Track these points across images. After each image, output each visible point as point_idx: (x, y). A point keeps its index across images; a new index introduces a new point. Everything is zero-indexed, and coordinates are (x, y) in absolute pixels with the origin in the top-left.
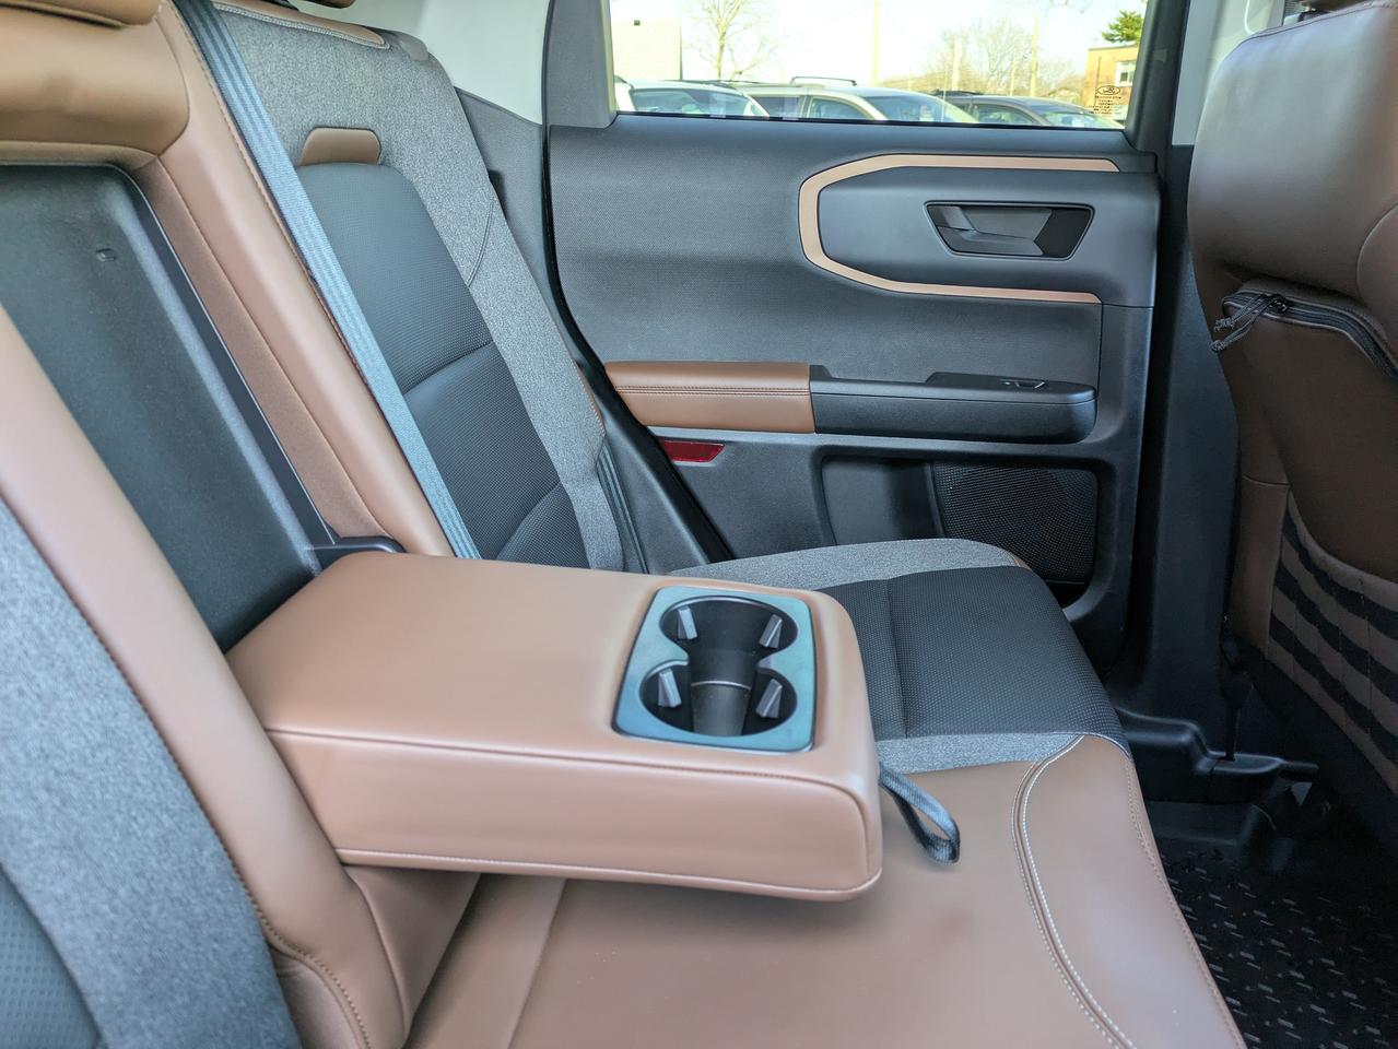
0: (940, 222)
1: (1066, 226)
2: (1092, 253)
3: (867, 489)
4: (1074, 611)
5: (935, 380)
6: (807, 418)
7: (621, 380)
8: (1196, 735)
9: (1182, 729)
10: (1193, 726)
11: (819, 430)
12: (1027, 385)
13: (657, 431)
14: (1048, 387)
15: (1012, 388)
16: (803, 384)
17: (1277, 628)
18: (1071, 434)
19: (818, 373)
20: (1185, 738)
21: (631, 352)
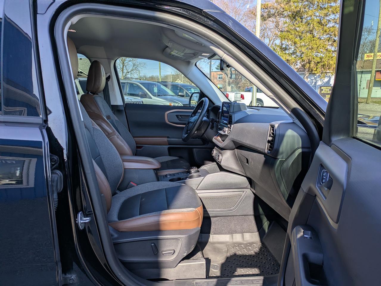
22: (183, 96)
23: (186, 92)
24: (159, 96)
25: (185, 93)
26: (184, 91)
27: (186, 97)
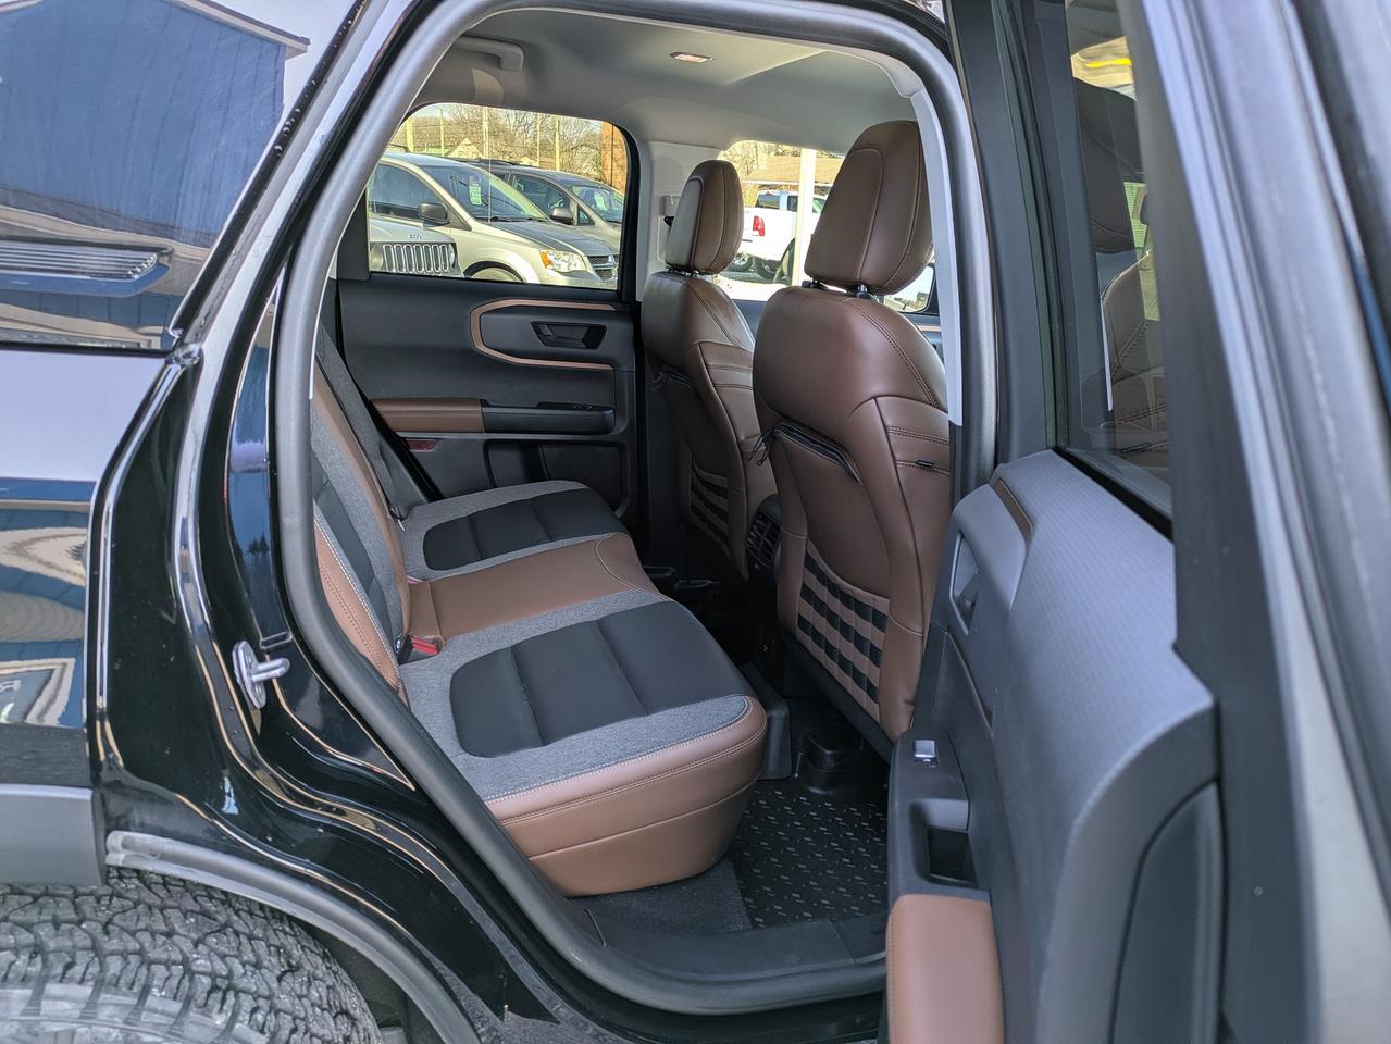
0: (539, 332)
1: (594, 336)
2: (607, 347)
3: (509, 461)
4: (619, 514)
5: (541, 406)
6: (481, 426)
7: (381, 408)
8: (673, 573)
9: (667, 571)
10: (673, 570)
11: (487, 431)
12: (584, 408)
13: (401, 434)
14: (594, 408)
15: (577, 409)
16: (478, 409)
17: (694, 509)
18: (606, 429)
19: (484, 403)
20: (668, 575)
21: (383, 393)
22: (567, 221)
23: (579, 209)
24: (495, 219)
25: (574, 208)
26: (572, 202)
27: (579, 224)
